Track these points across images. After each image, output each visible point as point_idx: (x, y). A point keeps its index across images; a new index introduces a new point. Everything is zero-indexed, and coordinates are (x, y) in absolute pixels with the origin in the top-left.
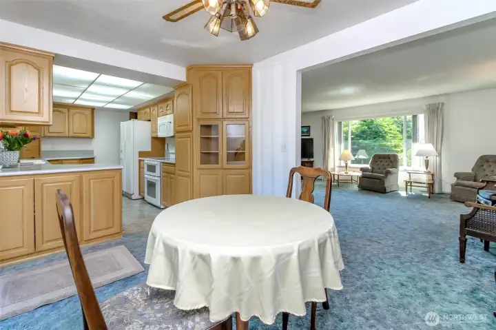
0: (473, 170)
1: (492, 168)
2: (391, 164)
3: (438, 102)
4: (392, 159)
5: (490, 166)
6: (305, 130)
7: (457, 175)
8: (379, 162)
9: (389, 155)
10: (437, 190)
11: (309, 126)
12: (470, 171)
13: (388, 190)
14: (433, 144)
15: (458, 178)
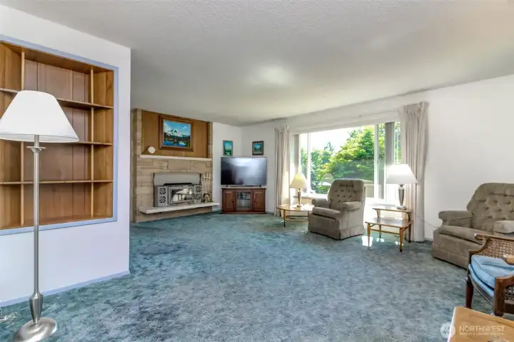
0: (469, 207)
1: (499, 205)
2: (354, 195)
3: (420, 101)
4: (356, 188)
5: (496, 202)
6: (258, 147)
7: (443, 215)
8: (339, 193)
9: (351, 181)
10: (416, 236)
11: (262, 142)
12: (465, 209)
13: (344, 235)
14: (411, 166)
15: (444, 221)
